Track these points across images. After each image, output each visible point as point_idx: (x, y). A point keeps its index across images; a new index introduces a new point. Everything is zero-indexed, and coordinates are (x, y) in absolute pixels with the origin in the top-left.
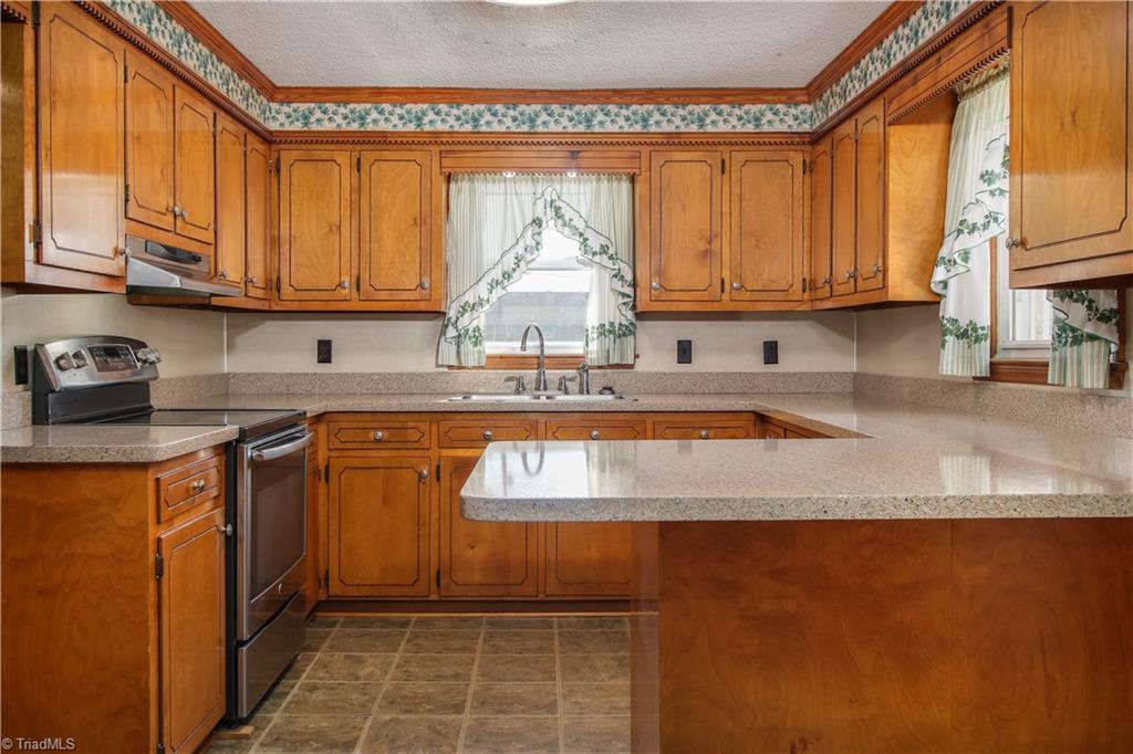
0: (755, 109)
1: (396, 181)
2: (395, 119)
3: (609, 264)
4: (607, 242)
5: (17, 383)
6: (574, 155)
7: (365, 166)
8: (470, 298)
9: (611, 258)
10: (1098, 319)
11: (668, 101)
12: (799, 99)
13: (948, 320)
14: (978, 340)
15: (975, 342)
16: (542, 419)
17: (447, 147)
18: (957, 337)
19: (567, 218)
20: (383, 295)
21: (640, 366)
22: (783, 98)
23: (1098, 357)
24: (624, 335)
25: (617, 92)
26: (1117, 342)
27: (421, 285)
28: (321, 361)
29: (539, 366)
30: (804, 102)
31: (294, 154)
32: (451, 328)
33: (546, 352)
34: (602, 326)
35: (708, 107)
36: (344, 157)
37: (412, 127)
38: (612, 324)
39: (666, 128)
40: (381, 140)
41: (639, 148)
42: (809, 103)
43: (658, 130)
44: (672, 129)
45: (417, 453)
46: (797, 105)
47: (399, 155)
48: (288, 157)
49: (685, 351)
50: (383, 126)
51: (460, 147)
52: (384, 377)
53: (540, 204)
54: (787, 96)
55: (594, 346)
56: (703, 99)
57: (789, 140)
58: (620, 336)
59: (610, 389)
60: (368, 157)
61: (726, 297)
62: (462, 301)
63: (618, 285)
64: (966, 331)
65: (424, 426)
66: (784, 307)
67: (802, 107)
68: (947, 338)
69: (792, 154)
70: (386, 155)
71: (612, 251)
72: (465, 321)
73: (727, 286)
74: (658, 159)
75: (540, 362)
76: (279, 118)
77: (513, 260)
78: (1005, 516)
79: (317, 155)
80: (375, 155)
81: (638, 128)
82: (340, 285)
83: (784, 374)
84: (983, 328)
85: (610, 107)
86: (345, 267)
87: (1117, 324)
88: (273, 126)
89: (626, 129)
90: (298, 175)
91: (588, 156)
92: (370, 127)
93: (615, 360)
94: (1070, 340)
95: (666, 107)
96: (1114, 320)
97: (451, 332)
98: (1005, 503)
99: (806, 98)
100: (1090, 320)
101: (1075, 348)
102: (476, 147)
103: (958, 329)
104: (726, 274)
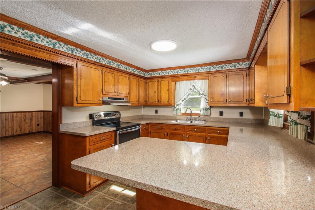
0: (234, 64)
1: (165, 84)
2: (164, 73)
3: (204, 97)
4: (204, 92)
5: (90, 119)
6: (195, 77)
7: (160, 82)
8: (178, 103)
9: (204, 95)
10: (302, 118)
11: (214, 65)
12: (245, 61)
13: (271, 112)
14: (279, 117)
15: (279, 118)
16: (186, 126)
17: (173, 77)
18: (274, 116)
19: (196, 88)
20: (162, 103)
21: (212, 116)
22: (241, 61)
23: (303, 130)
24: (208, 110)
25: (204, 64)
26: (310, 126)
27: (168, 101)
28: (156, 113)
29: (191, 115)
30: (247, 61)
31: (149, 80)
32: (175, 108)
33: (192, 113)
34: (203, 108)
35: (223, 65)
36: (156, 80)
37: (167, 74)
38: (205, 108)
39: (214, 70)
40: (162, 77)
41: (208, 74)
42: (248, 61)
43: (212, 70)
44: (215, 70)
45: (164, 131)
46: (245, 62)
47: (165, 79)
48: (149, 81)
49: (221, 113)
50: (163, 75)
51: (175, 77)
52: (165, 116)
53: (191, 86)
54: (242, 60)
55: (202, 112)
56: (223, 63)
57: (243, 69)
58: (207, 110)
59: (205, 120)
60: (160, 80)
61: (227, 103)
62: (177, 103)
63: (206, 100)
64: (277, 115)
65: (165, 126)
66: (242, 105)
67: (246, 62)
68: (271, 116)
69: (243, 73)
70: (163, 79)
71: (205, 94)
72: (177, 107)
73: (228, 101)
74: (212, 76)
75: (191, 114)
76: (147, 75)
77: (186, 96)
78: (187, 202)
79: (152, 80)
80: (161, 80)
81: (208, 71)
82: (156, 101)
83: (244, 119)
84: (281, 115)
85: (203, 67)
86: (157, 98)
87: (310, 120)
88: (146, 76)
89: (206, 71)
90: (150, 84)
91: (198, 77)
92: (161, 75)
93: (206, 115)
94: (294, 123)
95: (214, 66)
96: (309, 119)
97: (175, 109)
98: (187, 198)
99: (247, 60)
100: (298, 119)
101: (296, 126)
102: (177, 77)
103: (274, 114)
104: (227, 98)
